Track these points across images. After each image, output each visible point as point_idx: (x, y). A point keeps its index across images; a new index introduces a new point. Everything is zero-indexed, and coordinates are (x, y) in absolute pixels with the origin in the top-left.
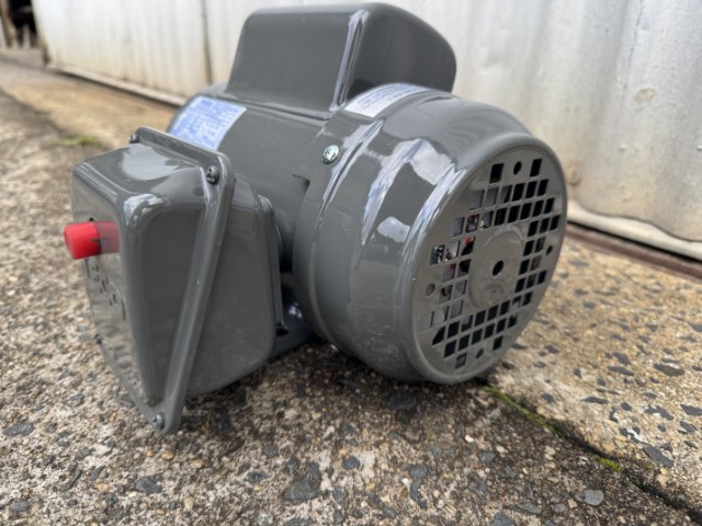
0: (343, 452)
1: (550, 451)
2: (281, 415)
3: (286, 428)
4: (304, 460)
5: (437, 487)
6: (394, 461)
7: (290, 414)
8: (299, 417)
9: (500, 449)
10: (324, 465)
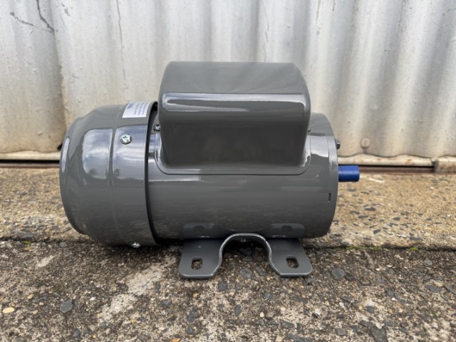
0: (360, 308)
1: (398, 256)
2: (315, 316)
3: (327, 318)
4: (357, 324)
5: (403, 293)
6: (377, 296)
7: (318, 311)
8: (323, 309)
9: (389, 266)
10: (365, 319)
